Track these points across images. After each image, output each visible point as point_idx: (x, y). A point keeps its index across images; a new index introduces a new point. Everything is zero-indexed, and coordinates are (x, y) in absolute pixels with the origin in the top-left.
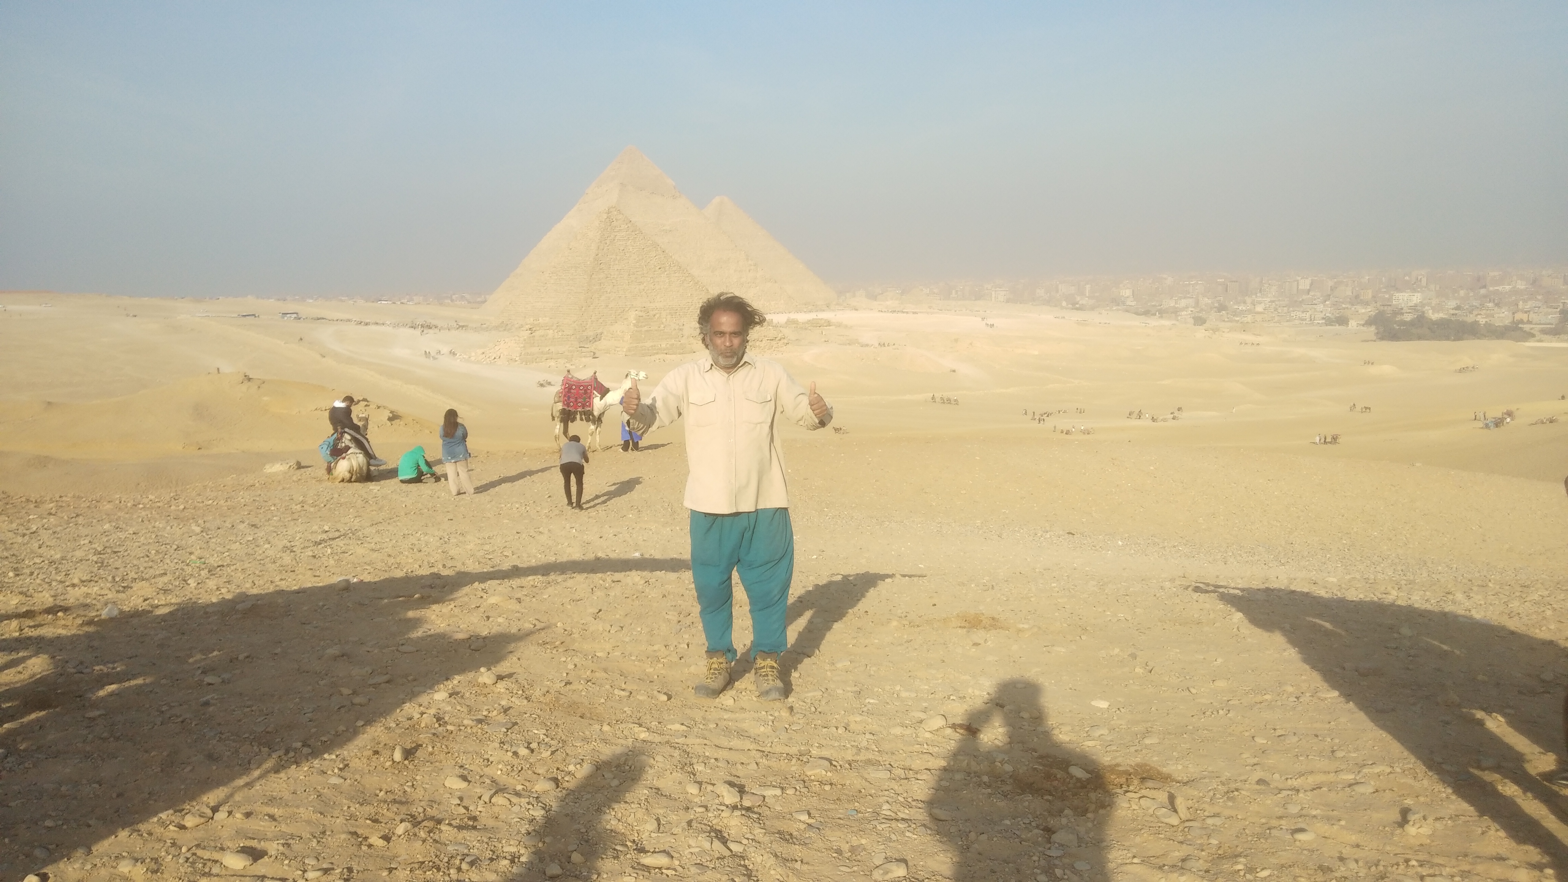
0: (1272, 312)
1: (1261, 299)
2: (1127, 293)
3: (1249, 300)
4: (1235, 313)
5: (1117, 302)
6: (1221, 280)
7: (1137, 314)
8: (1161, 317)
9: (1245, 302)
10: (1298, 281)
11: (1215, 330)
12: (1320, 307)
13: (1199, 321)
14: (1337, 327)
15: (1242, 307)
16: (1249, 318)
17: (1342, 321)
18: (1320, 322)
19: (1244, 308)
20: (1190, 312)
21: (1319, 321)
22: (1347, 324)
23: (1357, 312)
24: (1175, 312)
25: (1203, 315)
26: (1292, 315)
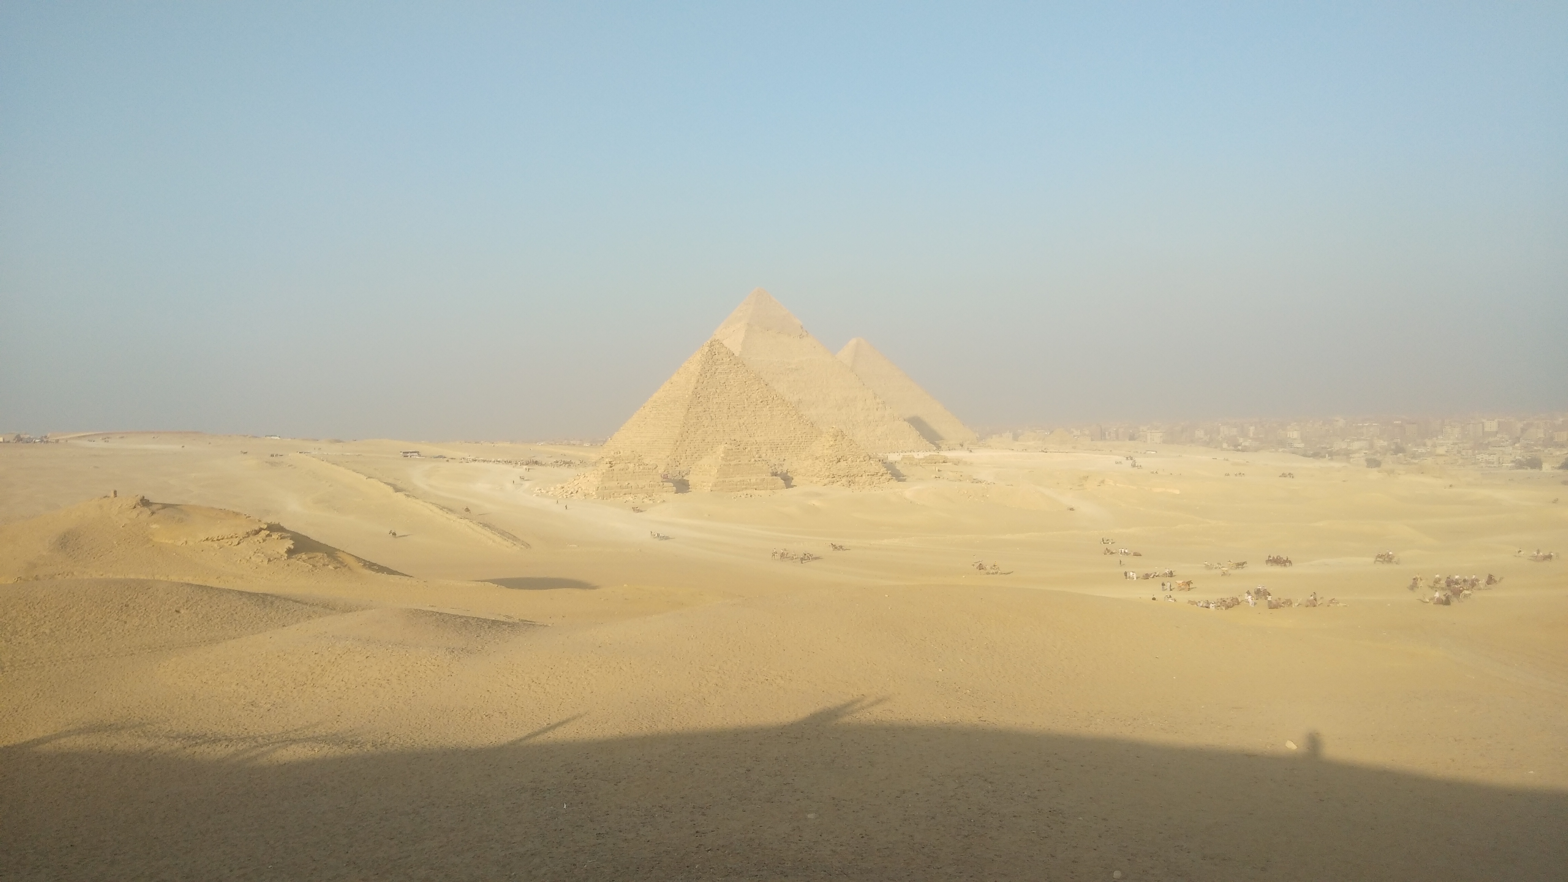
0: (1454, 455)
1: (1442, 442)
2: (1295, 434)
3: (1429, 443)
4: (1414, 456)
5: (1283, 443)
6: (1397, 422)
7: (1305, 455)
8: (1332, 459)
9: (1425, 445)
10: (1483, 424)
11: (1392, 472)
12: (1510, 449)
13: (1373, 463)
14: (1530, 471)
15: (1422, 450)
16: (1429, 461)
17: (1535, 464)
18: (1510, 465)
19: (1424, 451)
20: (1363, 454)
21: (1507, 465)
22: (1540, 467)
23: (1551, 454)
24: (1347, 454)
25: (1378, 457)
26: (1477, 458)
